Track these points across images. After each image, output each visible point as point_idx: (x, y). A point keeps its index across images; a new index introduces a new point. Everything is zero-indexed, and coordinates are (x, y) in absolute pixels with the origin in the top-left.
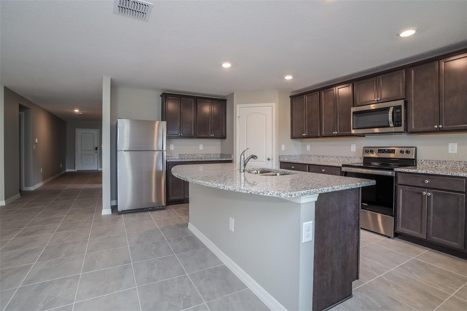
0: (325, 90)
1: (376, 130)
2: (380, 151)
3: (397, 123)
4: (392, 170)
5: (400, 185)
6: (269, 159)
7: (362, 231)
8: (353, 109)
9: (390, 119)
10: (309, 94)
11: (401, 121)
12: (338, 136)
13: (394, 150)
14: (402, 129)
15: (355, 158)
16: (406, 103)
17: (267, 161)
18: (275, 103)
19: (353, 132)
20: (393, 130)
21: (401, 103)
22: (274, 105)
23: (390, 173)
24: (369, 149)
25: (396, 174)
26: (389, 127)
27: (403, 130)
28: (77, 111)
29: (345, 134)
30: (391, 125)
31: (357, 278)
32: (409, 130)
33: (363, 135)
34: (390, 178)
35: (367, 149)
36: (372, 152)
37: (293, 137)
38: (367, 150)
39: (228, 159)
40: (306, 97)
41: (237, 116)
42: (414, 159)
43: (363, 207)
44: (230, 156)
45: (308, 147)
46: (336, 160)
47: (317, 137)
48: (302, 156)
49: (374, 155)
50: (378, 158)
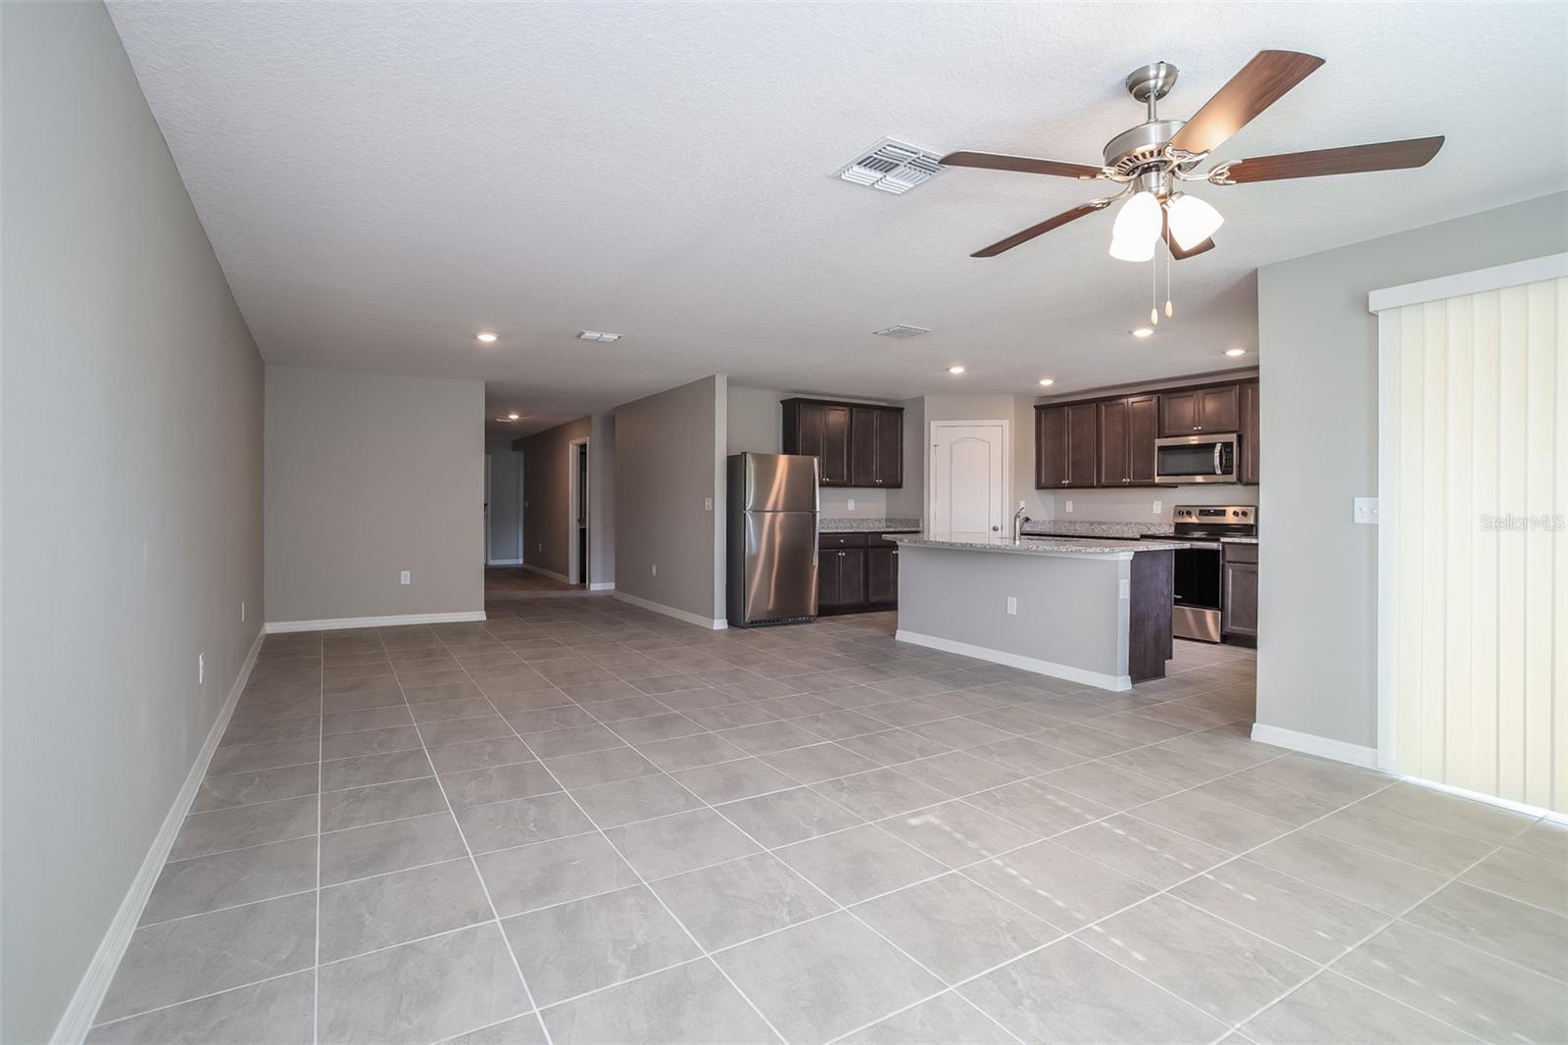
0: (1108, 403)
1: (1199, 479)
2: (1204, 512)
3: (1227, 470)
4: (1218, 540)
5: (1229, 562)
6: (995, 529)
7: (1174, 641)
8: (1159, 442)
9: (1217, 461)
10: (1077, 406)
11: (1232, 466)
12: (1131, 486)
13: (1225, 511)
14: (1233, 477)
15: (1160, 525)
16: (1240, 439)
17: (992, 531)
18: (1007, 421)
19: (1157, 479)
20: (1222, 478)
21: (1233, 438)
22: (1006, 423)
23: (1214, 545)
24: (1185, 510)
25: (1223, 547)
26: (1215, 474)
27: (1235, 480)
28: (514, 417)
29: (1144, 482)
30: (1219, 472)
31: (1171, 658)
32: (1244, 480)
33: (1174, 486)
34: (1215, 553)
35: (1181, 509)
36: (1189, 513)
37: (1039, 486)
38: (1181, 511)
39: (914, 529)
40: (1068, 411)
41: (932, 443)
42: (1252, 525)
43: (1177, 602)
44: (917, 522)
45: (1069, 507)
46: (1126, 529)
47: (1093, 487)
48: (1055, 522)
49: (1194, 520)
50: (1199, 524)
